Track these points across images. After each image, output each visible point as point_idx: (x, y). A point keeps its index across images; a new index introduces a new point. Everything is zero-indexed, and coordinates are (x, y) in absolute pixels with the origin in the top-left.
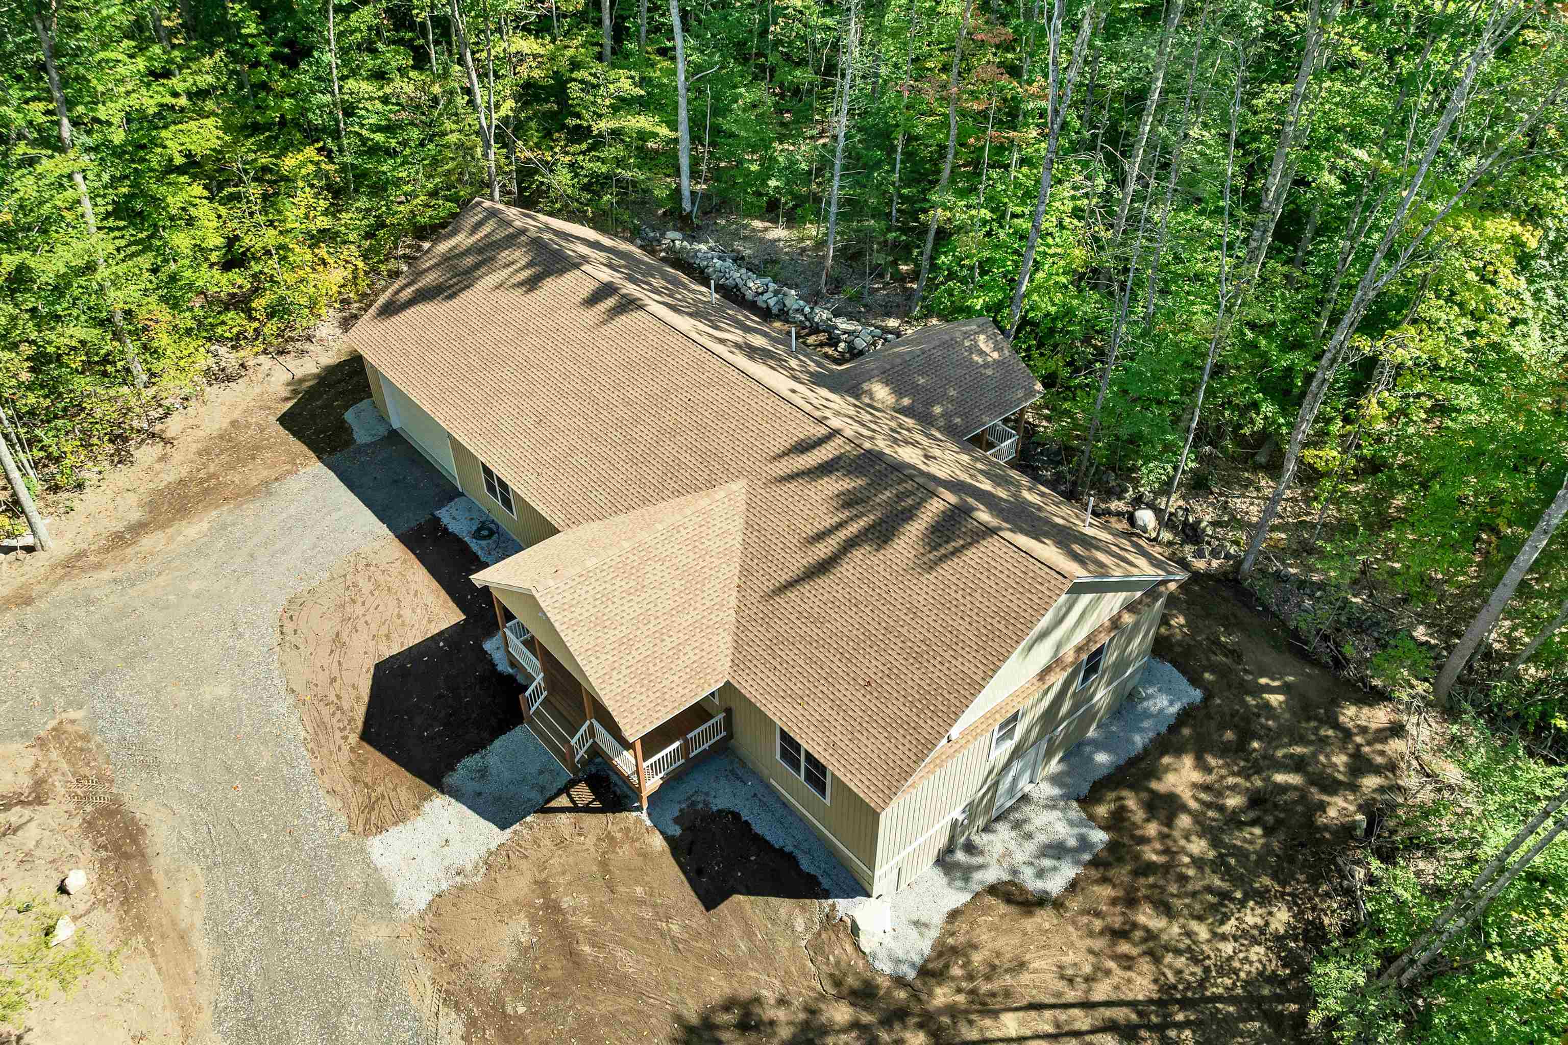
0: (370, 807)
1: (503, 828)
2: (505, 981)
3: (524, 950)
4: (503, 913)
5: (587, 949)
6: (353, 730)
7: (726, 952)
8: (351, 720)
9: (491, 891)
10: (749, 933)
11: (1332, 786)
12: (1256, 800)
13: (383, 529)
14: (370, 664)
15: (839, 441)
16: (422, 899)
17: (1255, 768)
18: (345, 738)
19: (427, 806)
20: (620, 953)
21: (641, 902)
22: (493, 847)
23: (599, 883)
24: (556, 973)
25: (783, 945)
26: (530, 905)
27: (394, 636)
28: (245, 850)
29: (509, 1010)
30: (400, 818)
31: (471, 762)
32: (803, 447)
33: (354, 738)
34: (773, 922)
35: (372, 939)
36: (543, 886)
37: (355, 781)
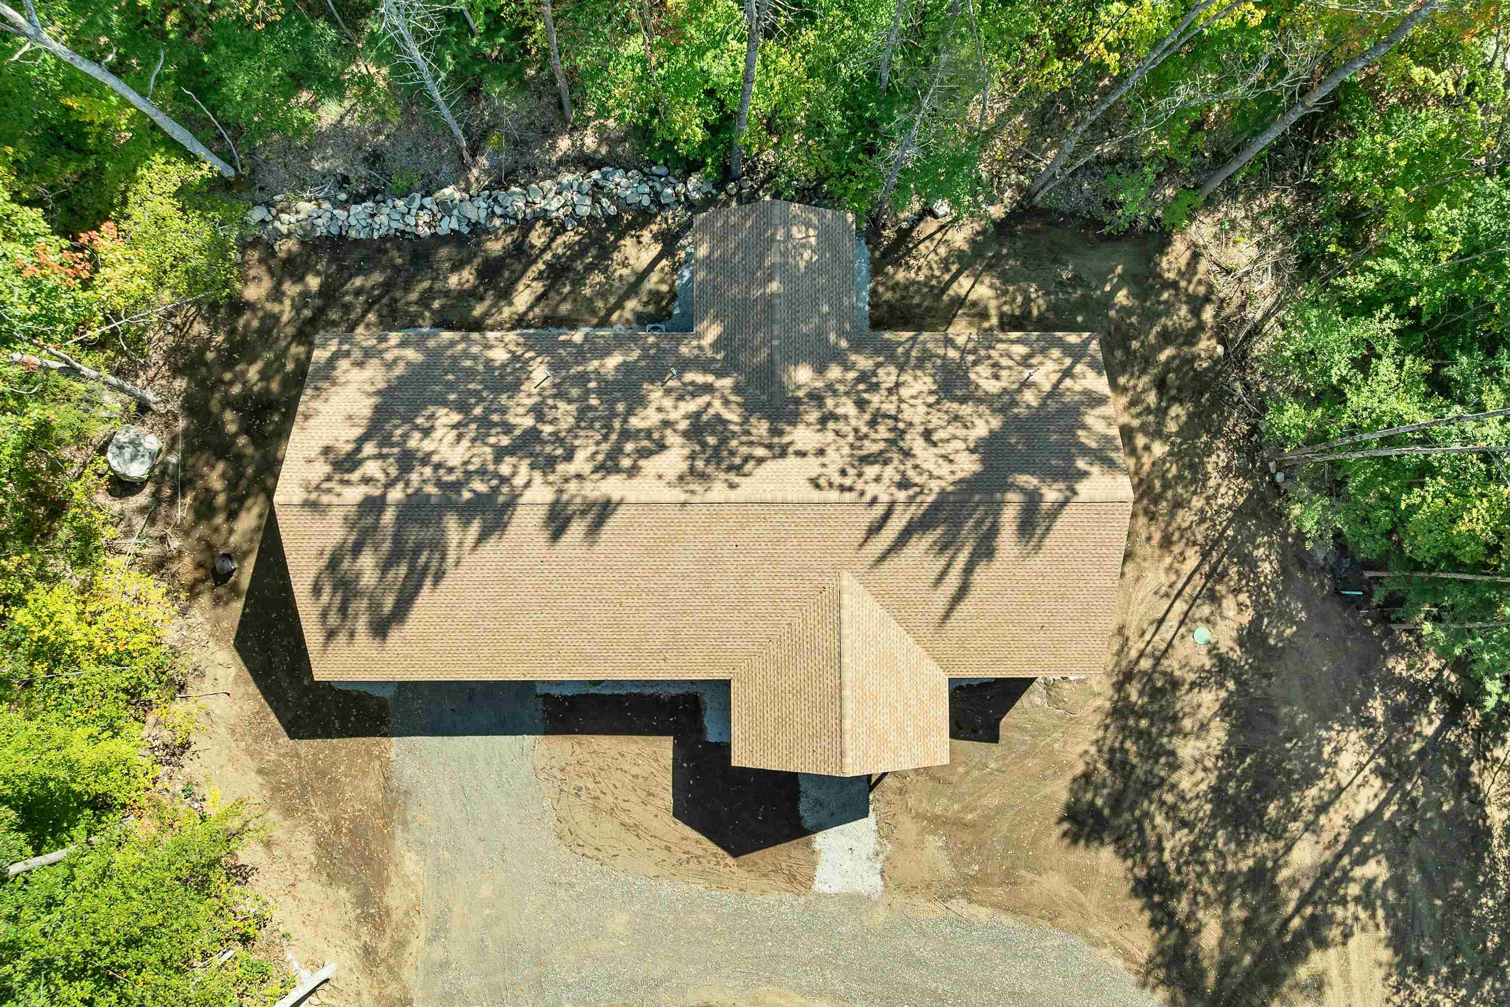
0: (792, 878)
1: (865, 814)
2: (955, 866)
3: (946, 847)
4: (919, 845)
5: (970, 817)
6: (723, 858)
7: (1023, 748)
8: (714, 855)
9: (901, 846)
10: (1023, 730)
11: (1191, 337)
12: (1161, 384)
13: (528, 740)
14: (669, 818)
15: (899, 509)
16: (877, 880)
17: (1147, 362)
18: (726, 865)
19: (816, 846)
20: (985, 801)
21: (967, 773)
22: (875, 828)
23: (940, 787)
24: (969, 839)
25: (1040, 717)
26: (924, 829)
27: (653, 790)
28: (773, 957)
29: (972, 873)
30: (814, 865)
31: (803, 806)
32: (876, 528)
33: (730, 860)
34: (1026, 712)
35: (881, 919)
36: (919, 816)
37: (765, 875)
